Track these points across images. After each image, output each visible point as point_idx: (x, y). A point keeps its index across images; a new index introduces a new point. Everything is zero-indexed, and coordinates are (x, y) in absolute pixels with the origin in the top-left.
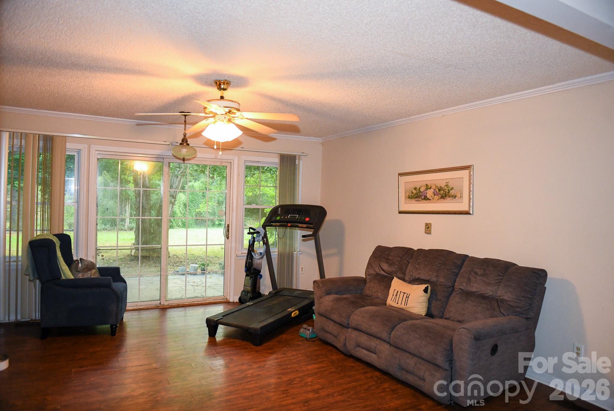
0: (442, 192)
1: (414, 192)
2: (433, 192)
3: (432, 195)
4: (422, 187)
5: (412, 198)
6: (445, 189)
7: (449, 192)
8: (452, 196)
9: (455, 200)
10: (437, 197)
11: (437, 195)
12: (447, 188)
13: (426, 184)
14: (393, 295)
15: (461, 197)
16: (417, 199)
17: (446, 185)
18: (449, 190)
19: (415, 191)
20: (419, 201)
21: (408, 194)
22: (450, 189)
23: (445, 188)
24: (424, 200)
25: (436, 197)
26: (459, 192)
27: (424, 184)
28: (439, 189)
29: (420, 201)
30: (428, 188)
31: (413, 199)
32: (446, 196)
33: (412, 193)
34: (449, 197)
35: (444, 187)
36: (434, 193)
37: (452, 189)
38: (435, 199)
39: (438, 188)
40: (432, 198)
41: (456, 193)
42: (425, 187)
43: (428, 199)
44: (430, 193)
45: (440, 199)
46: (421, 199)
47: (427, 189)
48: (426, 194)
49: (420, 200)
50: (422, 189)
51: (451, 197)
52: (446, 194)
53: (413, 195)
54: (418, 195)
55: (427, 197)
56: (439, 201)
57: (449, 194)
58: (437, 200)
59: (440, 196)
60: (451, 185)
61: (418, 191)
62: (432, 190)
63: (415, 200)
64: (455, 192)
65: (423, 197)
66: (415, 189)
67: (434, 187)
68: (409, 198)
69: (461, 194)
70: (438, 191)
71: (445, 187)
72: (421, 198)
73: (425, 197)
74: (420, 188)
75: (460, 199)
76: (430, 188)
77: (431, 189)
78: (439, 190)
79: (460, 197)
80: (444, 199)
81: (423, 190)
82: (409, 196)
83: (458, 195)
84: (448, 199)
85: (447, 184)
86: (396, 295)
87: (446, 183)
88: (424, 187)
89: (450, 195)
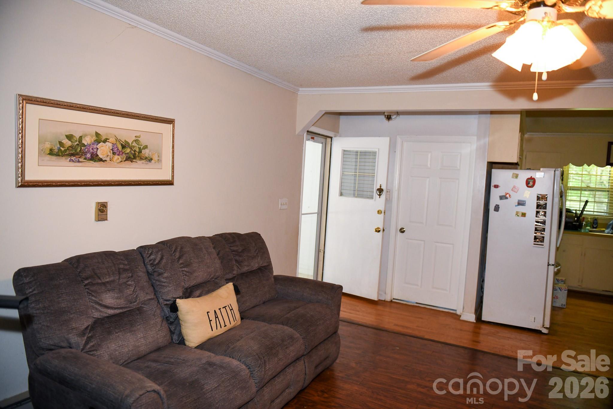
0: (128, 150)
1: (67, 143)
2: (111, 148)
3: (109, 154)
4: (86, 135)
5: (60, 154)
6: (134, 147)
7: (140, 152)
8: (146, 158)
9: (150, 165)
10: (119, 157)
11: (118, 155)
12: (136, 145)
13: (96, 133)
14: (210, 321)
15: (159, 161)
16: (73, 158)
17: (135, 141)
18: (140, 148)
19: (70, 142)
20: (79, 162)
21: (48, 146)
22: (142, 147)
23: (133, 145)
24: (92, 162)
25: (116, 157)
26: (156, 154)
27: (93, 131)
28: (122, 145)
29: (81, 162)
30: (99, 139)
31: (64, 158)
32: (135, 158)
33: (61, 143)
34: (141, 159)
35: (132, 143)
36: (112, 150)
37: (146, 147)
38: (115, 161)
39: (121, 142)
40: (108, 159)
41: (152, 155)
42: (95, 138)
43: (101, 160)
44: (103, 150)
45: (125, 161)
46: (85, 159)
47: (98, 141)
48: (95, 150)
49: (80, 160)
50: (86, 141)
51: (143, 159)
52: (135, 154)
53: (63, 149)
54: (76, 151)
55: (97, 155)
56: (123, 164)
57: (141, 154)
58: (118, 163)
59: (124, 156)
60: (144, 141)
61: (77, 143)
62: (109, 145)
63: (68, 160)
64: (150, 153)
65: (89, 155)
66: (70, 137)
67: (112, 140)
68: (50, 154)
69: (159, 156)
70: (120, 147)
71: (134, 142)
72: (84, 157)
73: (95, 157)
74: (81, 137)
75: (157, 163)
76: (105, 141)
77: (107, 143)
78: (123, 147)
79: (157, 160)
80: (132, 162)
81: (89, 143)
82: (51, 150)
83: (155, 158)
84: (139, 163)
85: (136, 139)
86: (216, 318)
87: (135, 137)
88: (92, 136)
89: (142, 157)
